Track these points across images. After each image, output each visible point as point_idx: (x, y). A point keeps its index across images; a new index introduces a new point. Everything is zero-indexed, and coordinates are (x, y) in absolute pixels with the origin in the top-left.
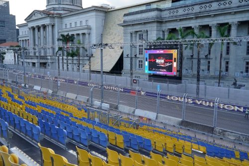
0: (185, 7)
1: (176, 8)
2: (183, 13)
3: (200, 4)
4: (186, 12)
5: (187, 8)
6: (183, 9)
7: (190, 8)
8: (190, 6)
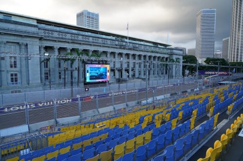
0: (59, 32)
1: (51, 31)
2: (58, 36)
3: (71, 34)
4: (61, 36)
5: (61, 34)
6: (58, 33)
7: (64, 34)
8: (64, 33)
